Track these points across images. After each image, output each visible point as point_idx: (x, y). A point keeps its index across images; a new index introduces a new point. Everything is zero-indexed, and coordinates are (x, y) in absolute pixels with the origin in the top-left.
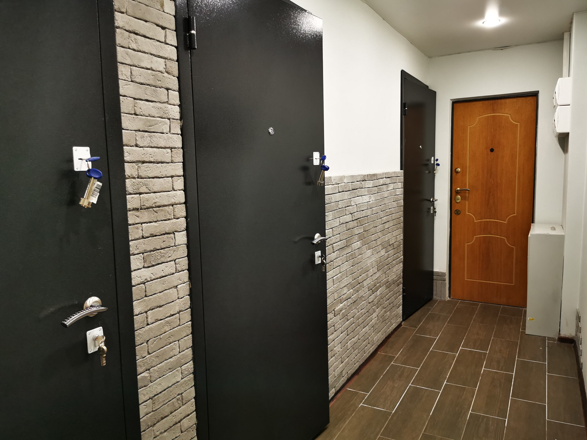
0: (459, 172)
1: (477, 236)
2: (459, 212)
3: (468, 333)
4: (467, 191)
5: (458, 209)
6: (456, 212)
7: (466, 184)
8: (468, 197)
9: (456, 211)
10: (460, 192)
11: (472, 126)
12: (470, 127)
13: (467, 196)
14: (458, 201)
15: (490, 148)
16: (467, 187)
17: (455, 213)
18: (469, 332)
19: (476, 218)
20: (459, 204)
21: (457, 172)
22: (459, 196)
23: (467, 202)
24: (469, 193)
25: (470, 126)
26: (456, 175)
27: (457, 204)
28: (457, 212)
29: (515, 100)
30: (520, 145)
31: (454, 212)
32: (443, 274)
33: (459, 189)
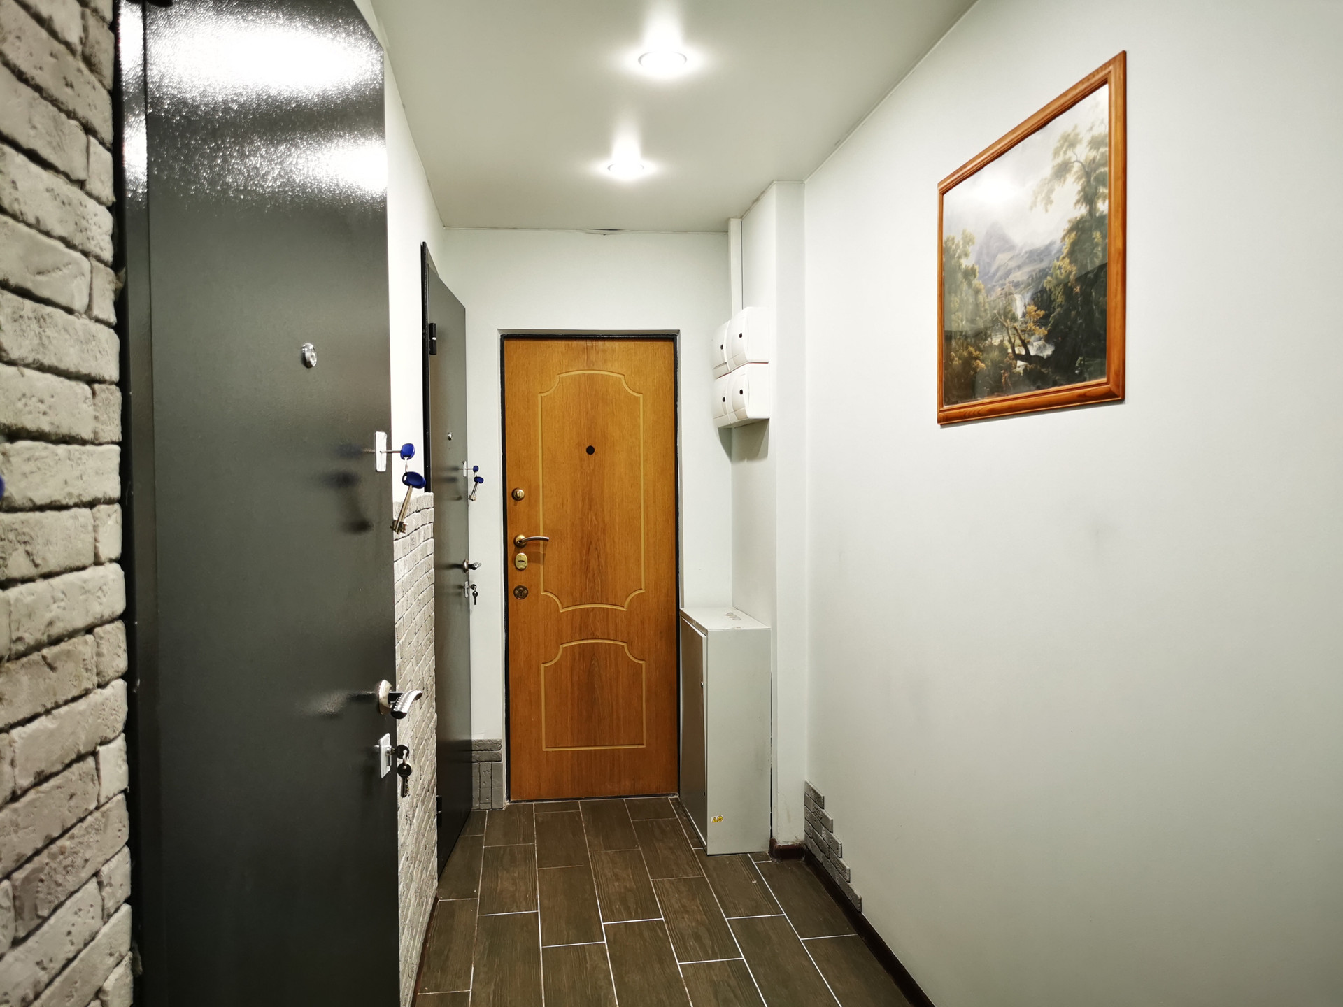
0: (522, 499)
1: (565, 646)
2: (525, 592)
3: (596, 881)
4: (541, 542)
5: (523, 585)
6: (517, 592)
7: (537, 527)
8: (544, 555)
9: (517, 589)
10: (525, 545)
11: (545, 394)
12: (542, 397)
13: (542, 552)
14: (521, 566)
15: (587, 446)
16: (541, 534)
17: (515, 595)
18: (595, 877)
19: (562, 605)
20: (523, 573)
21: (517, 499)
22: (522, 554)
23: (542, 567)
24: (545, 546)
25: (543, 395)
26: (515, 505)
27: (519, 573)
28: (521, 592)
29: (631, 344)
30: (645, 442)
31: (514, 592)
32: (494, 745)
33: (522, 537)
